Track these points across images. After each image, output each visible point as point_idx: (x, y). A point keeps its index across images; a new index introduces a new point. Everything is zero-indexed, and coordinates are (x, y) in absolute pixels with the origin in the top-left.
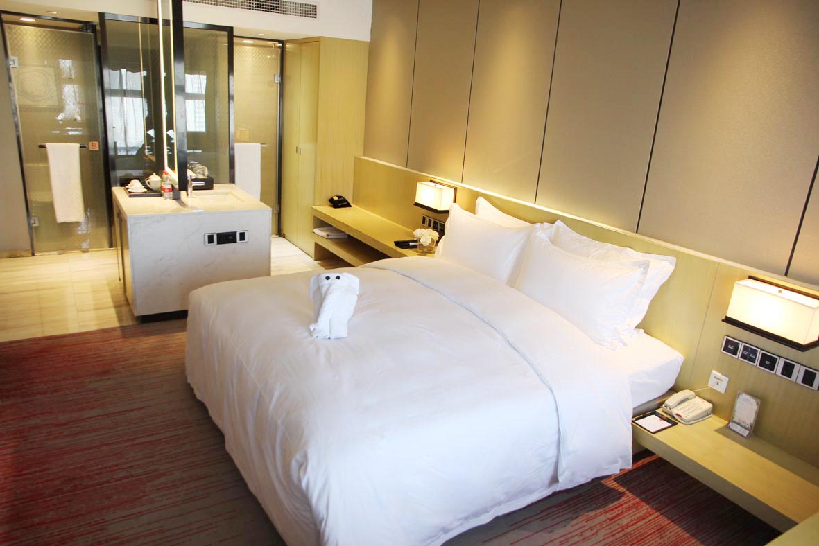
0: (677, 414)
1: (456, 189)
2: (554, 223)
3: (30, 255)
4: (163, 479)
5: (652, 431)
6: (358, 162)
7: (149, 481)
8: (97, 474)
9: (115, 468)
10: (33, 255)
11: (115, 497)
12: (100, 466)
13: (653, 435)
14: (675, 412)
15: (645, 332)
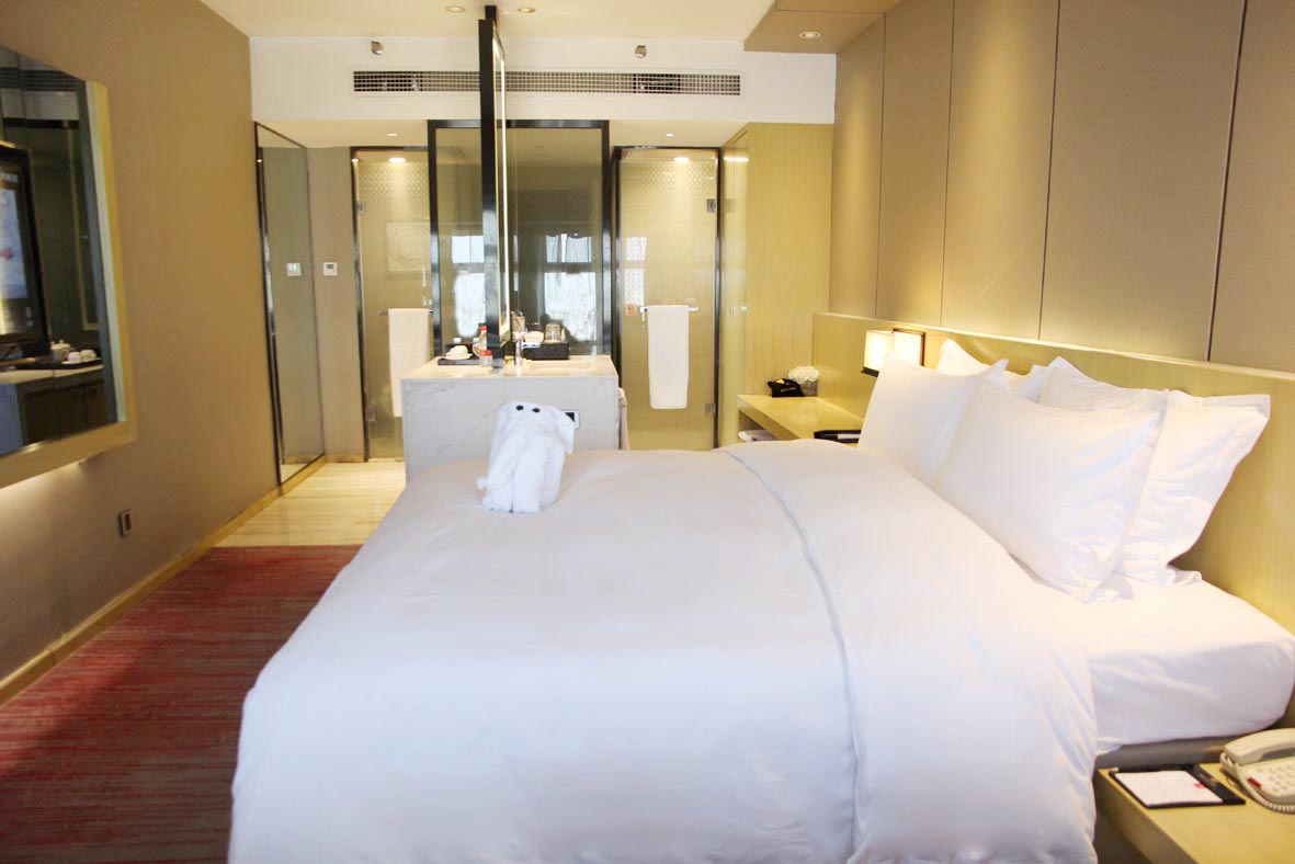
0: (1251, 781)
1: (924, 336)
2: (1047, 365)
3: (362, 460)
5: (1148, 802)
6: (816, 318)
10: (366, 460)
13: (1148, 813)
14: (1245, 773)
15: (1204, 578)
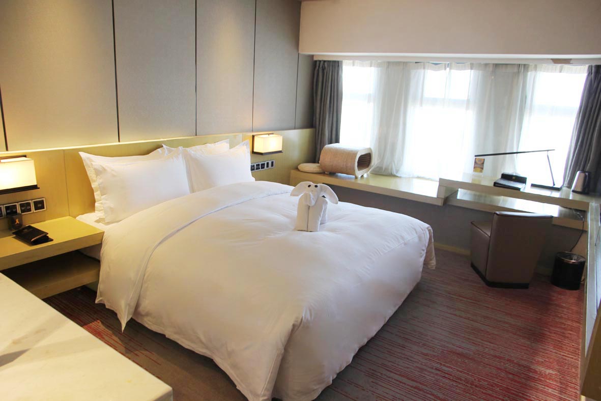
4: (425, 351)
7: (434, 355)
8: (461, 380)
9: (447, 376)
11: (460, 360)
12: (455, 384)
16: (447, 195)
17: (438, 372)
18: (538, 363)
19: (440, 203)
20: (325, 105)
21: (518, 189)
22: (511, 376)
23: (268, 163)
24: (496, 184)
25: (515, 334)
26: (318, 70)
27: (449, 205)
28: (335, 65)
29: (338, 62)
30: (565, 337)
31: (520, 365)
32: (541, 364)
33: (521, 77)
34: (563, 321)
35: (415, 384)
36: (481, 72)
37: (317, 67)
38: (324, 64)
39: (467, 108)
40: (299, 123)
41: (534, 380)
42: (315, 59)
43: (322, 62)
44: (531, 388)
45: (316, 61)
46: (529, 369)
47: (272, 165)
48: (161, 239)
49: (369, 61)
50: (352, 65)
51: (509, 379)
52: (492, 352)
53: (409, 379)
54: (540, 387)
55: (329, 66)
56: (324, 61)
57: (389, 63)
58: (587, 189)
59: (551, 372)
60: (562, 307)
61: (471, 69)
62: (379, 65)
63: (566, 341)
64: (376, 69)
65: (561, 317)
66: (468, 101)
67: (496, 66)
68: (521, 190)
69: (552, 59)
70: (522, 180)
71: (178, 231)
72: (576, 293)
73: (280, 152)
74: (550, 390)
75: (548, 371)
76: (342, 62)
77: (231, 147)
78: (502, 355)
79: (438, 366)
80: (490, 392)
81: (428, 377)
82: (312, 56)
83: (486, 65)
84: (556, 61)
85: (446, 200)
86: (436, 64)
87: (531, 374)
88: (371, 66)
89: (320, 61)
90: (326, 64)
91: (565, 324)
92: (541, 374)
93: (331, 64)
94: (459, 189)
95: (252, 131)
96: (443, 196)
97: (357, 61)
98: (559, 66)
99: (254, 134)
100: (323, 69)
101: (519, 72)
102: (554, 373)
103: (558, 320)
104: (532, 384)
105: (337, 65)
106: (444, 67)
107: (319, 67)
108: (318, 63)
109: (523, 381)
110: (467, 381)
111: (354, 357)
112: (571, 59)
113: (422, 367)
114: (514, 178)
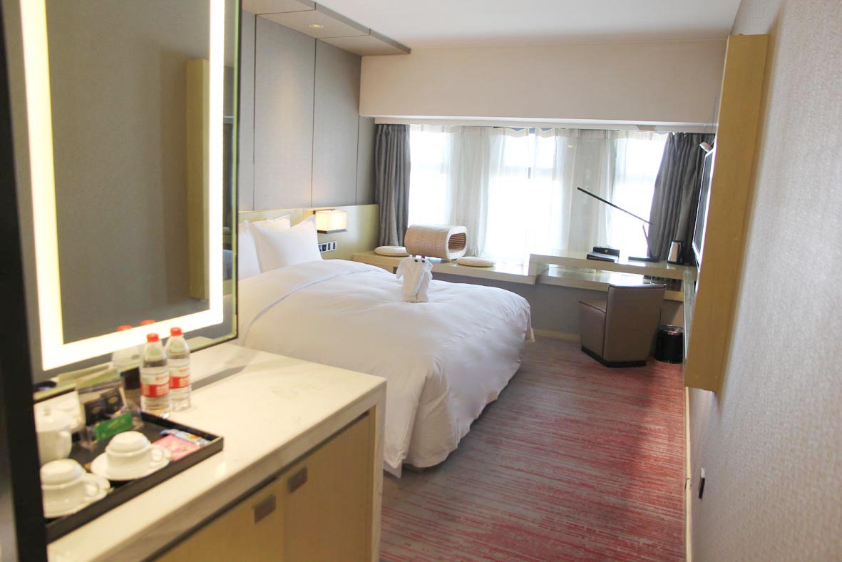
4: (540, 421)
7: (549, 423)
8: (578, 439)
9: (564, 437)
11: (574, 425)
12: (573, 443)
16: (538, 274)
17: (555, 435)
18: (647, 422)
19: (531, 282)
20: (390, 176)
21: (613, 261)
22: (624, 433)
23: (329, 245)
24: (589, 257)
25: (624, 402)
26: (381, 135)
27: (543, 284)
28: (402, 129)
29: (404, 126)
30: (670, 401)
31: (631, 425)
32: (652, 422)
33: (608, 143)
34: (668, 389)
35: (536, 446)
36: (566, 138)
37: (379, 132)
38: (388, 129)
39: (554, 177)
40: (360, 198)
41: (645, 434)
42: (377, 122)
43: (385, 126)
44: (643, 440)
45: (378, 125)
46: (641, 427)
47: (334, 248)
48: (255, 315)
49: (441, 126)
50: (420, 130)
51: (623, 435)
52: (604, 417)
53: (528, 442)
54: (651, 439)
55: (393, 130)
56: (388, 125)
57: (464, 127)
58: (681, 259)
59: (660, 427)
60: (665, 378)
61: (557, 135)
62: (452, 130)
63: (671, 404)
64: (449, 134)
65: (665, 386)
66: (554, 170)
67: (582, 131)
68: (616, 262)
69: (637, 125)
70: (615, 253)
71: (271, 306)
72: (677, 365)
73: (344, 230)
74: (660, 440)
75: (657, 427)
76: (409, 126)
77: (292, 225)
78: (614, 419)
79: (555, 431)
80: (607, 446)
81: (547, 440)
82: (374, 119)
83: (572, 130)
84: (641, 128)
85: (538, 279)
86: (517, 129)
87: (642, 431)
88: (443, 131)
89: (383, 125)
90: (390, 128)
91: (669, 392)
92: (651, 430)
93: (396, 128)
94: (551, 265)
95: (312, 206)
96: (535, 274)
97: (425, 125)
98: (648, 132)
99: (315, 209)
100: (387, 135)
101: (605, 137)
102: (662, 428)
103: (662, 388)
104: (644, 437)
105: (402, 128)
106: (525, 132)
107: (382, 131)
108: (380, 127)
109: (636, 435)
110: (583, 439)
111: (472, 426)
112: (655, 126)
113: (539, 433)
114: (606, 251)
